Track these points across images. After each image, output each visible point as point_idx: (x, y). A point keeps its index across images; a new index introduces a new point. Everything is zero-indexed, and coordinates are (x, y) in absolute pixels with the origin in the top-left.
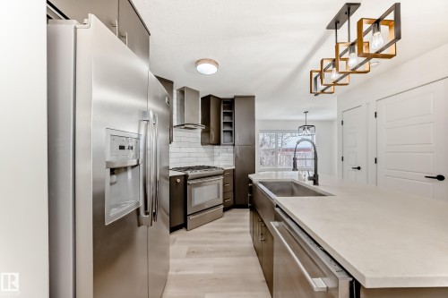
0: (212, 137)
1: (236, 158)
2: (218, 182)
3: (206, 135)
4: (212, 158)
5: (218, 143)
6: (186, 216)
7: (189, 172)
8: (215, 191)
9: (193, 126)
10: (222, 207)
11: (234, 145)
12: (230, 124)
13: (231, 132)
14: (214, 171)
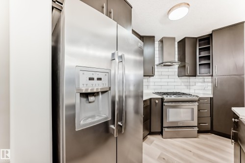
0: (188, 70)
1: (215, 88)
2: (192, 107)
3: (182, 69)
4: (189, 86)
5: (194, 75)
6: (162, 127)
7: (165, 97)
8: (190, 114)
9: (169, 64)
10: (197, 129)
11: (212, 76)
12: (208, 58)
13: (209, 64)
14: (189, 98)
